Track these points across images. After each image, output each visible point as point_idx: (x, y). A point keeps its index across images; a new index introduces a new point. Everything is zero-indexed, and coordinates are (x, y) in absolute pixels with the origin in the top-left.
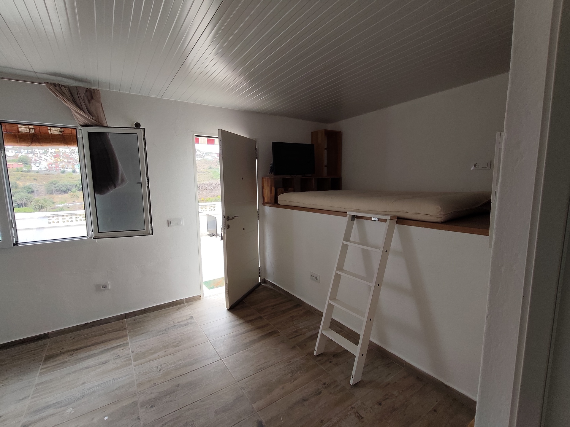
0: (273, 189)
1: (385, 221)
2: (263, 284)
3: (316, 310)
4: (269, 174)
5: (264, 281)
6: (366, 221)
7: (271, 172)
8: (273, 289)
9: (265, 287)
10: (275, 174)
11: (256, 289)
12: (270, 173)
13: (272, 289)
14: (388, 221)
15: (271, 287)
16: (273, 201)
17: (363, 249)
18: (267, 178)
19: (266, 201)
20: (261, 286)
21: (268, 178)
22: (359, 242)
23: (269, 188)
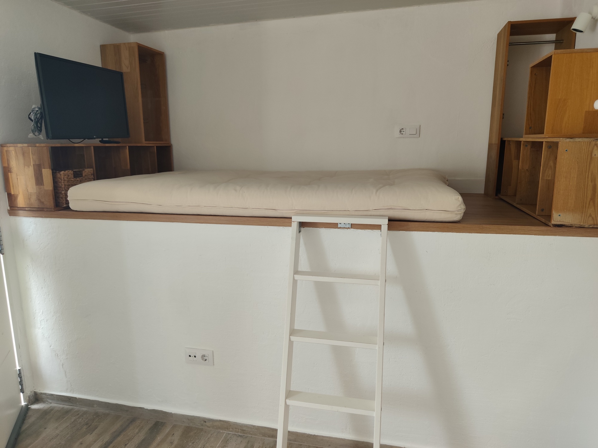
0: (47, 173)
1: (378, 227)
2: (34, 407)
3: (205, 421)
4: (31, 135)
5: (36, 398)
6: (323, 232)
7: (38, 129)
8: (72, 409)
9: (45, 413)
10: (52, 135)
11: (24, 427)
12: (37, 133)
13: (67, 412)
14: (385, 227)
15: (61, 406)
16: (49, 202)
17: (317, 283)
18: (19, 145)
19: (21, 202)
20: (30, 413)
21: (26, 145)
22: (309, 270)
23: (30, 172)
